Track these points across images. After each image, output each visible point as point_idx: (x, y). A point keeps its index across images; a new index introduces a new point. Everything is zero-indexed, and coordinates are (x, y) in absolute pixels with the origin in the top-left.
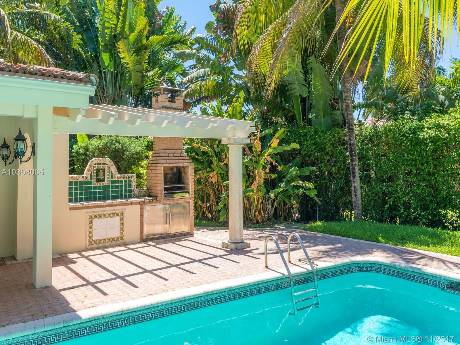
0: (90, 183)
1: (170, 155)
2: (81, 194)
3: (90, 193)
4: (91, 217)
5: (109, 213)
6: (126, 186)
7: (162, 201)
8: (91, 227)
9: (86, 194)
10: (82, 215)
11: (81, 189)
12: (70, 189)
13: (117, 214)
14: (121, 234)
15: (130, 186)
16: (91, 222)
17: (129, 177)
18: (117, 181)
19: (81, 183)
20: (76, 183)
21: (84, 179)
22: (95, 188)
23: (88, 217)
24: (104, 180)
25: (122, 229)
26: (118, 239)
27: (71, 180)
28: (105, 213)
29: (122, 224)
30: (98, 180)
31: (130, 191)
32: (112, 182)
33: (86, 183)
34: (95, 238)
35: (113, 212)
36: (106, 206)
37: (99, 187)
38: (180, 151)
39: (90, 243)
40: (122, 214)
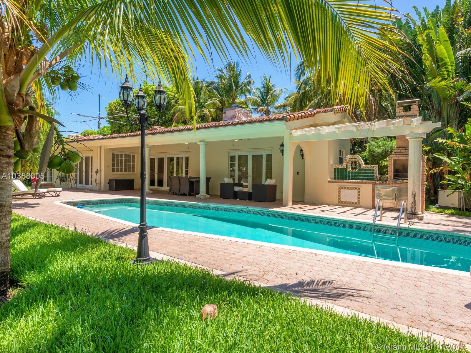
0: (346, 169)
1: (401, 151)
2: (341, 175)
3: (346, 175)
4: (339, 188)
5: (350, 187)
6: (370, 173)
7: (391, 184)
8: (339, 193)
9: (343, 175)
10: (335, 186)
11: (341, 172)
12: (335, 172)
13: (356, 189)
14: (359, 201)
15: (373, 173)
16: (339, 191)
17: (371, 167)
18: (364, 170)
19: (341, 169)
20: (338, 169)
21: (342, 167)
22: (349, 172)
23: (338, 188)
24: (356, 168)
25: (359, 198)
26: (356, 203)
27: (335, 168)
28: (348, 186)
29: (359, 195)
30: (352, 168)
31: (373, 176)
32: (360, 170)
33: (343, 169)
34: (342, 200)
35: (354, 187)
36: (349, 183)
37: (352, 173)
38: (405, 148)
39: (339, 202)
40: (359, 189)
